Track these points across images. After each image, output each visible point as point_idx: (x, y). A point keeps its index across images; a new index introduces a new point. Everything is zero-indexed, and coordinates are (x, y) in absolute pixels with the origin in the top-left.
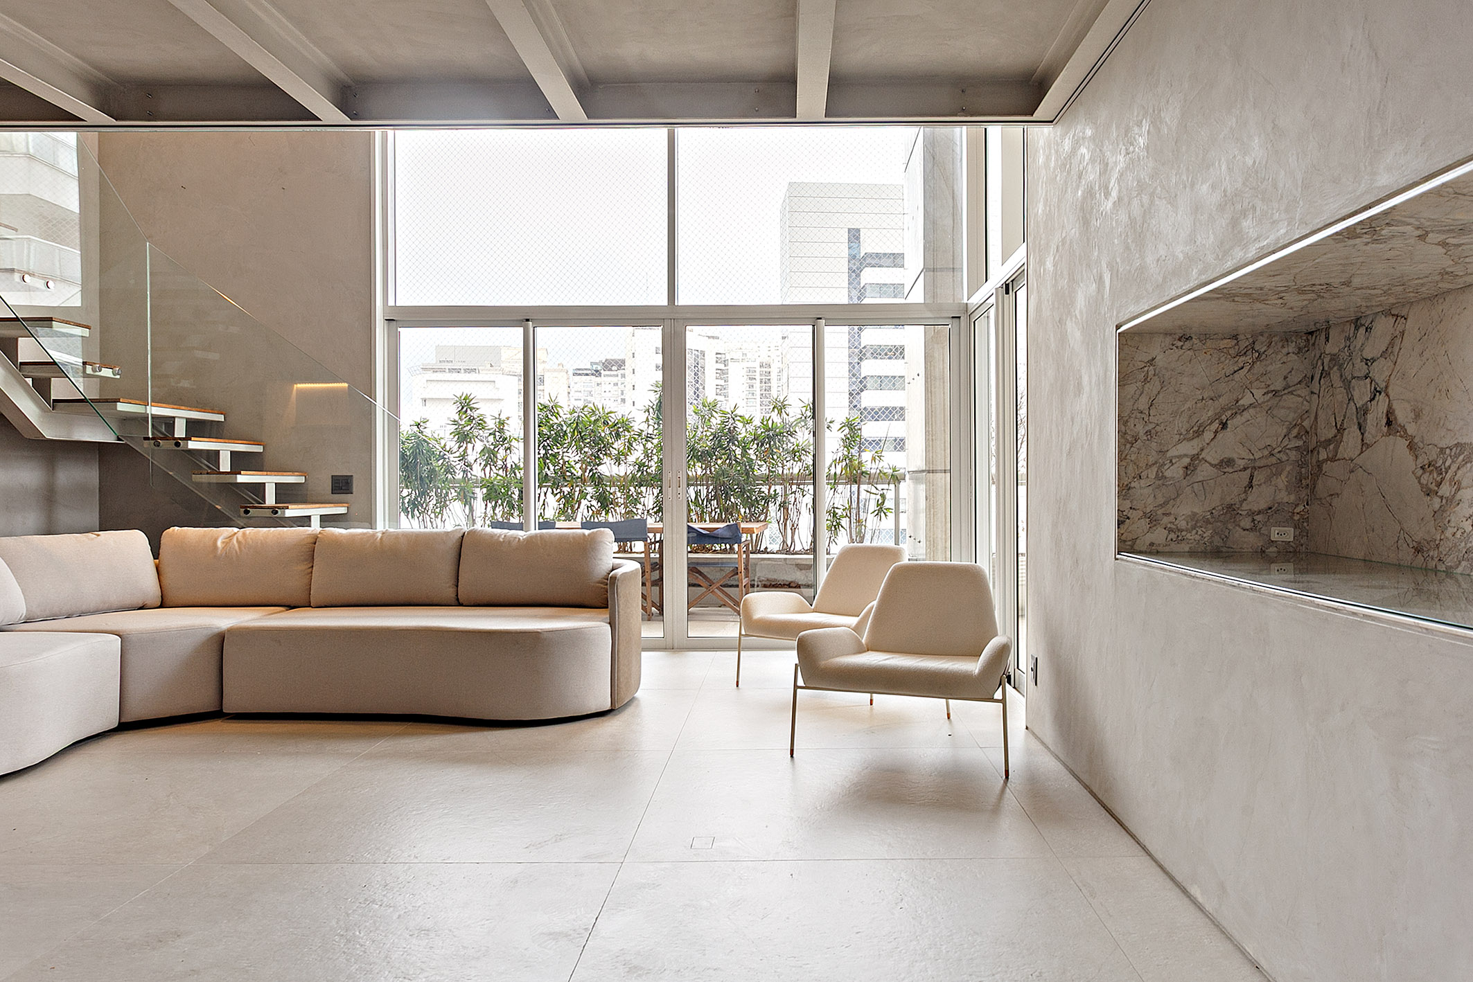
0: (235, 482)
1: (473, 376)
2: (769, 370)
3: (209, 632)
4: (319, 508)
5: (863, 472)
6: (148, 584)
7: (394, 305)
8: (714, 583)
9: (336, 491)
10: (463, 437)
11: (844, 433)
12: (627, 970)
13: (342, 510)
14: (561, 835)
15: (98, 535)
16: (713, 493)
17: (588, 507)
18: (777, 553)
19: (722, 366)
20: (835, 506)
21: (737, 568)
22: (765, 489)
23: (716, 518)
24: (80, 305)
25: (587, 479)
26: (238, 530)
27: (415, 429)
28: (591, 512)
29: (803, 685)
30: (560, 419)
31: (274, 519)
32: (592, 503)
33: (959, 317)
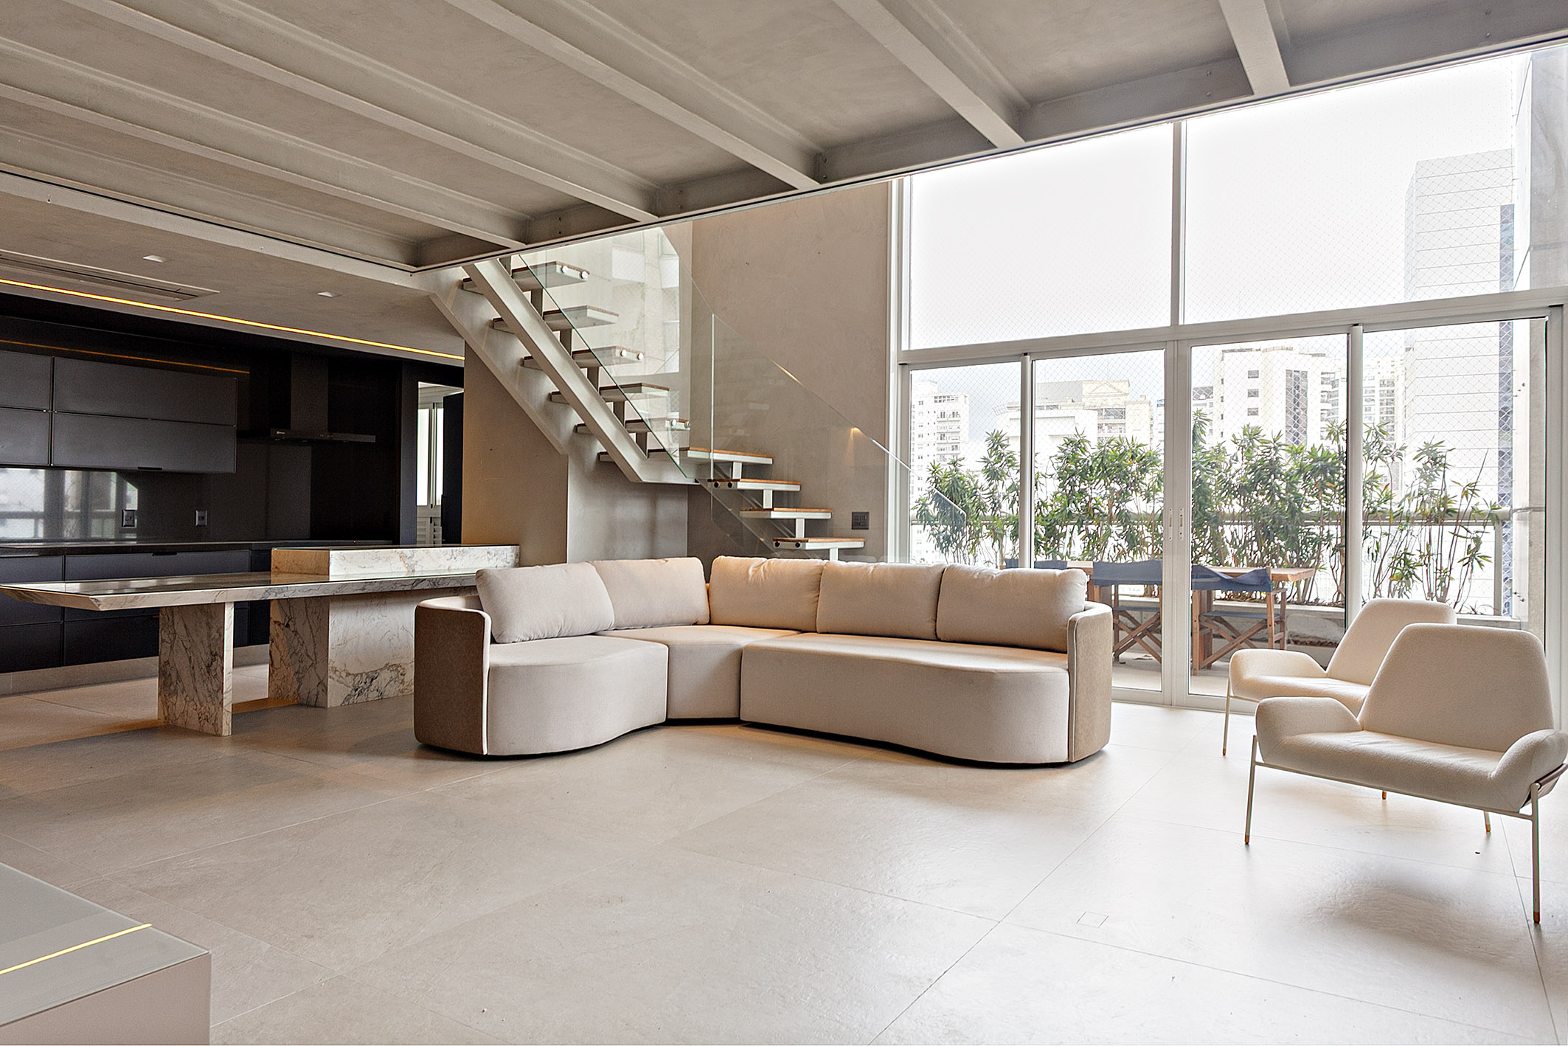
0: (768, 517)
1: (1054, 413)
2: (1393, 388)
3: (732, 648)
4: (837, 542)
5: (1448, 511)
6: (699, 604)
7: (907, 349)
8: (1240, 635)
9: (856, 527)
10: (993, 475)
11: (1423, 461)
12: (946, 1031)
13: (859, 544)
14: (956, 881)
15: (667, 561)
16: (1254, 533)
17: (1114, 547)
18: (1329, 605)
19: (1329, 388)
20: (1408, 551)
21: (1266, 620)
22: (1316, 530)
23: (1256, 562)
24: (678, 371)
25: (1114, 516)
26: (766, 559)
27: (952, 467)
28: (1117, 551)
29: (1261, 761)
30: (1087, 454)
31: (798, 551)
32: (1119, 542)
33: (1562, 305)
